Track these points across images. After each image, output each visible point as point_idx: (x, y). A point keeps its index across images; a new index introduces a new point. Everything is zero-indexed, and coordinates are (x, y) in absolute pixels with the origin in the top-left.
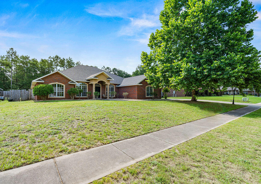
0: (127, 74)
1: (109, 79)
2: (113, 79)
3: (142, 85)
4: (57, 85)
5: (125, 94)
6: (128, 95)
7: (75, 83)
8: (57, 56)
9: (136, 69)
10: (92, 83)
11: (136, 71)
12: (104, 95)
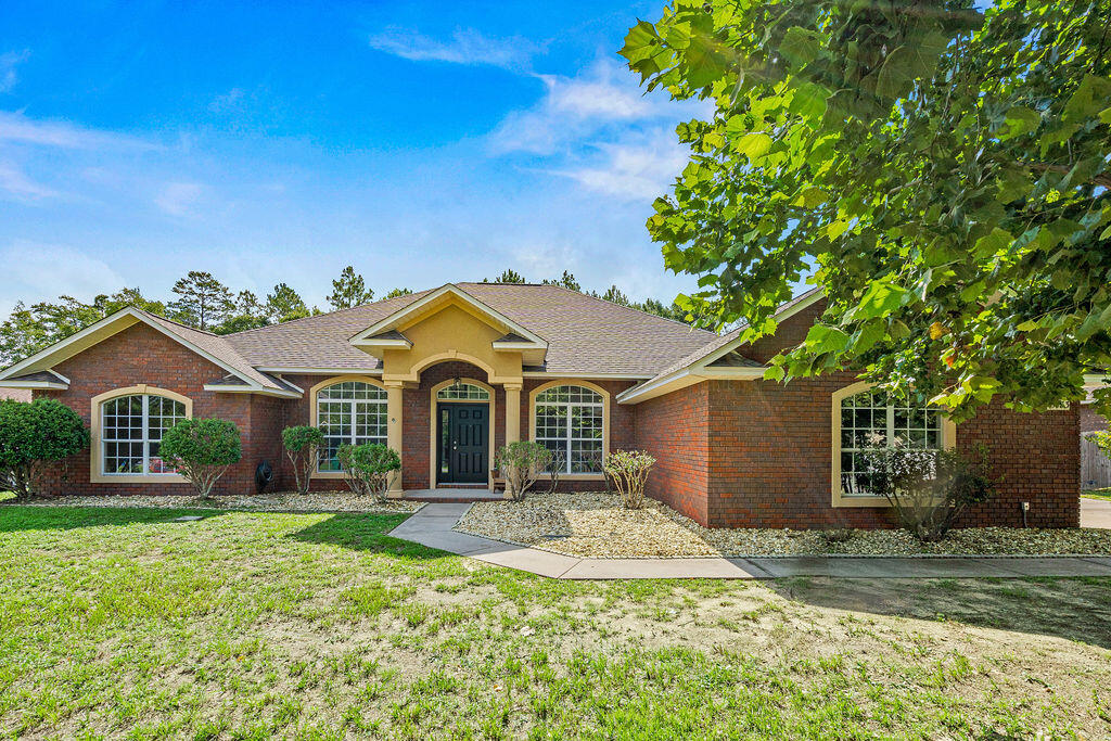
2: (542, 344)
4: (145, 401)
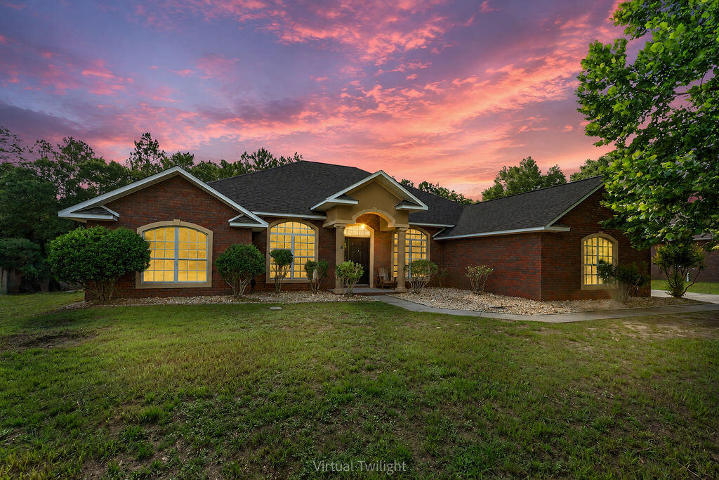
0: (462, 198)
1: (404, 207)
2: (425, 208)
3: (568, 229)
5: (478, 271)
6: (493, 276)
7: (255, 222)
8: (263, 150)
9: (495, 181)
10: (332, 223)
11: (496, 188)
12: (383, 274)
